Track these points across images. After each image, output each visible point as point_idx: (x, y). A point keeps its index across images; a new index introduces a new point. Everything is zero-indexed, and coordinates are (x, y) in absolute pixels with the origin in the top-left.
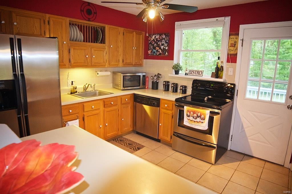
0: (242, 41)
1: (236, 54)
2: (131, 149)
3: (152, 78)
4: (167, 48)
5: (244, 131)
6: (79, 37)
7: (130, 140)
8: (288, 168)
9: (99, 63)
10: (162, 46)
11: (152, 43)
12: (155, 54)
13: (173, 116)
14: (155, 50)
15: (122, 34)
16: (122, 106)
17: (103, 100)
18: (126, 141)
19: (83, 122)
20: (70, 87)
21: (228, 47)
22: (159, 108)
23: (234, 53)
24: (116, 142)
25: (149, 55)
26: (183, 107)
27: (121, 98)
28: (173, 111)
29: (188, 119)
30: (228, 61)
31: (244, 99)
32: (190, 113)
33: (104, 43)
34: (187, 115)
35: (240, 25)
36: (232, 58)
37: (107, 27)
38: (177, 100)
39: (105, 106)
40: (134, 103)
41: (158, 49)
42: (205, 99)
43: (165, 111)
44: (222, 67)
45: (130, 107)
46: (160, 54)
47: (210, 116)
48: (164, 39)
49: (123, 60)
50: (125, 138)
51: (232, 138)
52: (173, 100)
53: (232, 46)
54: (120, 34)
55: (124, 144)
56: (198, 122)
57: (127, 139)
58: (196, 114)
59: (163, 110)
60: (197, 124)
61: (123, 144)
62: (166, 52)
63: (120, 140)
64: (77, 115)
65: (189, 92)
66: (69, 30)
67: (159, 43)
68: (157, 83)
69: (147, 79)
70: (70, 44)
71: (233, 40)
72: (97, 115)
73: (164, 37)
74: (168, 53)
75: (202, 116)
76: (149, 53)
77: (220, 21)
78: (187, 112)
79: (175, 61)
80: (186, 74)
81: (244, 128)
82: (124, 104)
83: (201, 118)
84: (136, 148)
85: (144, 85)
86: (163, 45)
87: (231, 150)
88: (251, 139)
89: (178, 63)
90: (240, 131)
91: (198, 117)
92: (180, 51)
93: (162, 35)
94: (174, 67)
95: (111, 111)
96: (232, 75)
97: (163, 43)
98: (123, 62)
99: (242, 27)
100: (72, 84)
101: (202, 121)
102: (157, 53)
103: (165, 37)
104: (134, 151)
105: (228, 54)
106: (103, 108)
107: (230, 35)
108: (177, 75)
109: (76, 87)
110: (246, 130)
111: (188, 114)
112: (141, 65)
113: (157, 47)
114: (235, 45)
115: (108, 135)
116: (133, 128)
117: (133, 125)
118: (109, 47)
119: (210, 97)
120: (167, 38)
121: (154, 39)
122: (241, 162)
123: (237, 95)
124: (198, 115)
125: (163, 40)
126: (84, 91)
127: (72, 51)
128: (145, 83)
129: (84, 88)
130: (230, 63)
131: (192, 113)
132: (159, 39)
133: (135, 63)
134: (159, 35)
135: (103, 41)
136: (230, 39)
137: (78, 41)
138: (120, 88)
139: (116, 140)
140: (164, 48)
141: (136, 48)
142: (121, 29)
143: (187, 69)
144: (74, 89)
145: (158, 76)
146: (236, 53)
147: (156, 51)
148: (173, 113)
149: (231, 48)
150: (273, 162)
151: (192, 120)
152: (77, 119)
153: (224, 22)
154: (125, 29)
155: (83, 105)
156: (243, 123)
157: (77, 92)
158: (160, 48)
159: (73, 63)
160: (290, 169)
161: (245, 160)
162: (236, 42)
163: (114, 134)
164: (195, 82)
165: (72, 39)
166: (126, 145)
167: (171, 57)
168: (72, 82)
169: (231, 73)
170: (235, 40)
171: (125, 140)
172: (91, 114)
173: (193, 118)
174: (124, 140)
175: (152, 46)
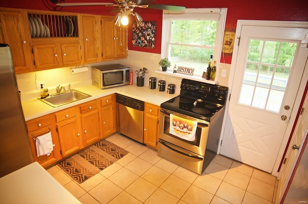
0: (238, 39)
1: (231, 54)
2: (114, 156)
3: (137, 72)
4: (153, 39)
5: (235, 137)
6: (43, 32)
7: (113, 144)
8: (275, 177)
9: (73, 61)
10: (148, 37)
11: (137, 32)
12: (140, 45)
13: (158, 122)
14: (140, 40)
15: (99, 23)
16: (103, 108)
17: (80, 105)
18: (109, 145)
19: (57, 133)
20: (40, 91)
21: (223, 45)
22: (143, 112)
23: (229, 53)
24: (98, 147)
25: (134, 46)
26: (169, 115)
27: (101, 100)
28: (159, 117)
29: (174, 128)
30: (222, 61)
31: (237, 105)
32: (176, 122)
33: (77, 36)
34: (173, 123)
35: (238, 20)
36: (227, 58)
37: (80, 16)
38: (163, 105)
39: (82, 112)
40: (116, 104)
41: (144, 39)
42: (195, 104)
43: (149, 115)
44: (215, 67)
45: (111, 108)
46: (146, 46)
47: (197, 127)
48: (151, 28)
49: (102, 54)
50: (108, 142)
51: (221, 143)
52: (159, 105)
53: (227, 44)
54: (97, 23)
55: (107, 150)
56: (184, 132)
57: (110, 143)
58: (183, 125)
59: (147, 115)
60: (184, 134)
61: (105, 150)
62: (153, 44)
63: (103, 145)
64: (48, 127)
65: (178, 92)
66: (30, 25)
67: (144, 32)
68: (143, 79)
69: (131, 74)
70: (32, 43)
71: (228, 36)
72: (73, 123)
73: (150, 26)
74: (155, 45)
75: (189, 127)
76: (133, 43)
77: (215, 13)
78: (173, 121)
79: (162, 56)
80: (175, 72)
81: (234, 134)
82: (104, 106)
83: (188, 129)
84: (120, 155)
85: (128, 81)
86: (149, 35)
87: (220, 155)
88: (241, 146)
89: (165, 59)
90: (230, 138)
91: (185, 127)
92: (168, 44)
93: (148, 24)
94: (161, 63)
95: (90, 116)
96: (225, 77)
97: (149, 33)
98: (102, 56)
99: (240, 22)
100: (42, 87)
101: (189, 132)
102: (143, 44)
103: (152, 26)
104: (117, 159)
105: (222, 53)
106: (80, 115)
107: (225, 31)
108: (164, 73)
109: (47, 89)
110: (236, 136)
111: (175, 123)
112: (124, 56)
113: (142, 37)
114: (230, 43)
115: (88, 142)
116: (117, 129)
117: (117, 126)
118: (84, 40)
119: (200, 100)
120: (153, 27)
121: (139, 27)
122: (230, 169)
123: (229, 100)
124: (185, 126)
125: (149, 30)
126: (58, 93)
127: (36, 51)
128: (129, 79)
129: (57, 90)
130: (224, 64)
131: (179, 123)
132: (144, 28)
133: (118, 55)
134: (144, 23)
135: (76, 34)
136: (226, 35)
137: (44, 37)
138: (100, 86)
139: (98, 145)
140: (151, 38)
141: (117, 38)
142: (98, 17)
143: (175, 65)
144: (45, 93)
145: (144, 71)
146: (231, 52)
147: (141, 42)
148: (158, 118)
149: (226, 46)
150: (261, 169)
151: (178, 129)
152: (49, 132)
153: (219, 15)
154: (103, 16)
155: (55, 116)
156: (234, 129)
157: (48, 95)
158: (146, 39)
159: (38, 65)
160: (277, 177)
161: (233, 168)
162: (232, 40)
163: (95, 139)
164: (184, 81)
165: (35, 35)
166: (108, 151)
167: (158, 50)
168: (42, 85)
169: (224, 75)
170: (231, 37)
171: (108, 143)
172: (65, 124)
173: (180, 127)
174: (106, 144)
175: (137, 36)
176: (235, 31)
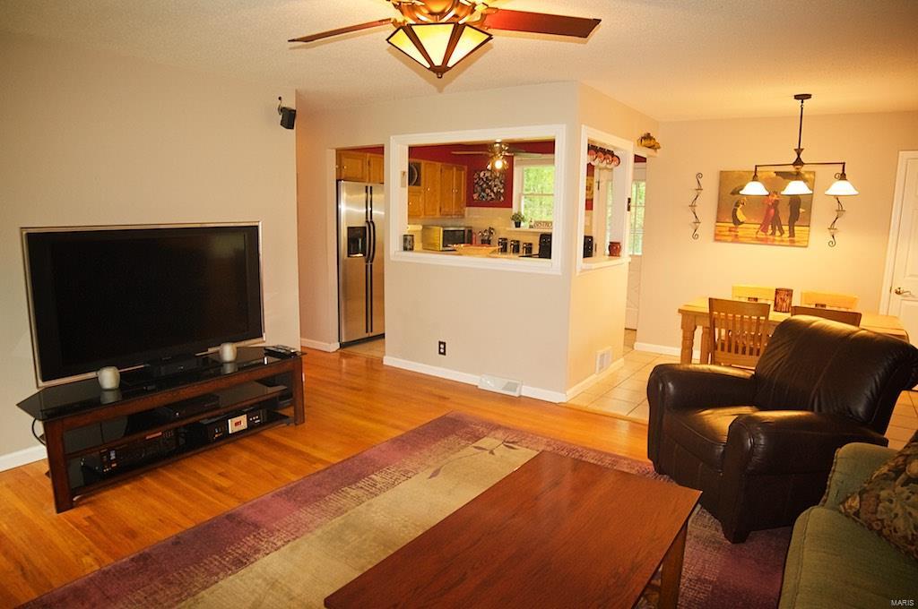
1: (593, 200)
3: (481, 233)
4: (502, 191)
10: (494, 188)
11: (480, 183)
12: (484, 200)
14: (485, 193)
15: (440, 172)
25: (475, 201)
33: (419, 185)
37: (423, 163)
41: (489, 192)
49: (441, 208)
54: (438, 171)
62: (501, 196)
67: (490, 183)
68: (489, 239)
69: (474, 236)
74: (505, 198)
76: (475, 198)
79: (515, 210)
80: (531, 227)
86: (496, 186)
89: (518, 213)
92: (521, 195)
94: (513, 218)
97: (496, 183)
98: (441, 210)
102: (488, 198)
103: (500, 175)
108: (518, 229)
113: (487, 189)
114: (590, 188)
118: (426, 189)
125: (497, 180)
128: (471, 239)
132: (490, 178)
133: (456, 212)
134: (490, 172)
135: (418, 182)
138: (438, 248)
140: (499, 190)
141: (456, 191)
142: (439, 165)
143: (531, 219)
145: (491, 231)
146: (592, 198)
147: (486, 195)
158: (492, 191)
162: (592, 185)
167: (508, 203)
175: (480, 188)
176: (593, 176)
